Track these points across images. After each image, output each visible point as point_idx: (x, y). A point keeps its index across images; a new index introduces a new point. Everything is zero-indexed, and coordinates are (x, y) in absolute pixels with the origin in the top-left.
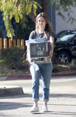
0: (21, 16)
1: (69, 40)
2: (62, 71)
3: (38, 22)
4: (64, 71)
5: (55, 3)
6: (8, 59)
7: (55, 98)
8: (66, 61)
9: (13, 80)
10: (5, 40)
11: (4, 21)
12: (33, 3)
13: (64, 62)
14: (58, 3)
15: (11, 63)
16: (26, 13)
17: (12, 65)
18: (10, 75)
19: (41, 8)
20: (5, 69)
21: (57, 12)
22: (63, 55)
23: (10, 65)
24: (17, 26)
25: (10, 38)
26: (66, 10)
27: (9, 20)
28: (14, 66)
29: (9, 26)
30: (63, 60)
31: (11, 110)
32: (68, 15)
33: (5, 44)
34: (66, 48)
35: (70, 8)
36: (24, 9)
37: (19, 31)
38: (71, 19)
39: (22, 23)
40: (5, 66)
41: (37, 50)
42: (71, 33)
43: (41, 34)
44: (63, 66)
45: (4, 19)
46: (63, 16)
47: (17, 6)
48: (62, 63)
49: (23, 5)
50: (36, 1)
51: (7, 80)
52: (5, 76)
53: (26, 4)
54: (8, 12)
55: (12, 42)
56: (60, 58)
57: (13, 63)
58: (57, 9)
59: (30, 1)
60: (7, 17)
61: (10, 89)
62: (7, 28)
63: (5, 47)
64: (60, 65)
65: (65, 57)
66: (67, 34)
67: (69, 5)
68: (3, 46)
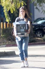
0: (14, 9)
1: (42, 23)
2: (38, 42)
3: (21, 12)
4: (40, 41)
5: (34, 2)
6: (7, 35)
7: (34, 58)
8: (40, 36)
9: (9, 46)
10: (5, 23)
11: (4, 13)
12: (21, 2)
13: (39, 36)
14: (36, 2)
15: (8, 37)
16: (17, 7)
17: (9, 38)
18: (7, 44)
19: (26, 5)
20: (5, 40)
21: (35, 7)
22: (39, 32)
23: (8, 38)
24: (12, 15)
25: (8, 22)
26: (41, 6)
27: (7, 11)
28: (10, 39)
29: (7, 15)
30: (39, 35)
31: (8, 65)
32: (42, 9)
33: (4, 26)
34: (41, 28)
35: (43, 5)
36: (16, 5)
37: (13, 18)
38: (44, 11)
39: (15, 14)
40: (5, 39)
41: (21, 28)
42: (43, 19)
43: (23, 19)
44: (39, 39)
45: (4, 11)
46: (38, 9)
47: (12, 4)
48: (38, 37)
49: (16, 3)
50: (22, 1)
51: (6, 47)
52: (5, 44)
53: (17, 3)
54: (7, 7)
55: (9, 24)
56: (37, 34)
57: (9, 37)
58: (35, 5)
59: (19, 1)
60: (6, 10)
61: (8, 52)
62: (6, 16)
63: (4, 28)
64: (37, 38)
65: (40, 33)
66: (41, 20)
67: (42, 3)
68: (3, 27)
